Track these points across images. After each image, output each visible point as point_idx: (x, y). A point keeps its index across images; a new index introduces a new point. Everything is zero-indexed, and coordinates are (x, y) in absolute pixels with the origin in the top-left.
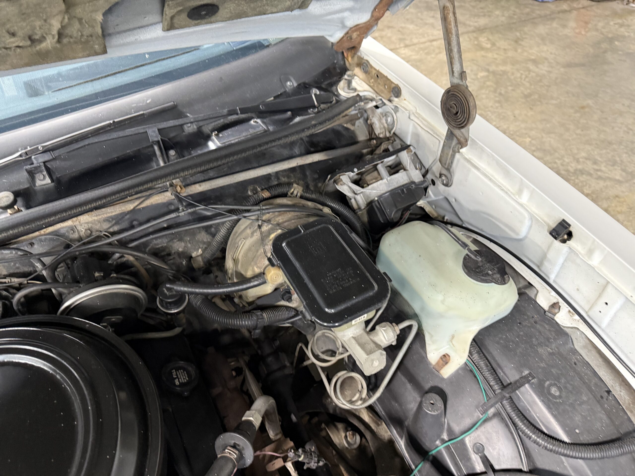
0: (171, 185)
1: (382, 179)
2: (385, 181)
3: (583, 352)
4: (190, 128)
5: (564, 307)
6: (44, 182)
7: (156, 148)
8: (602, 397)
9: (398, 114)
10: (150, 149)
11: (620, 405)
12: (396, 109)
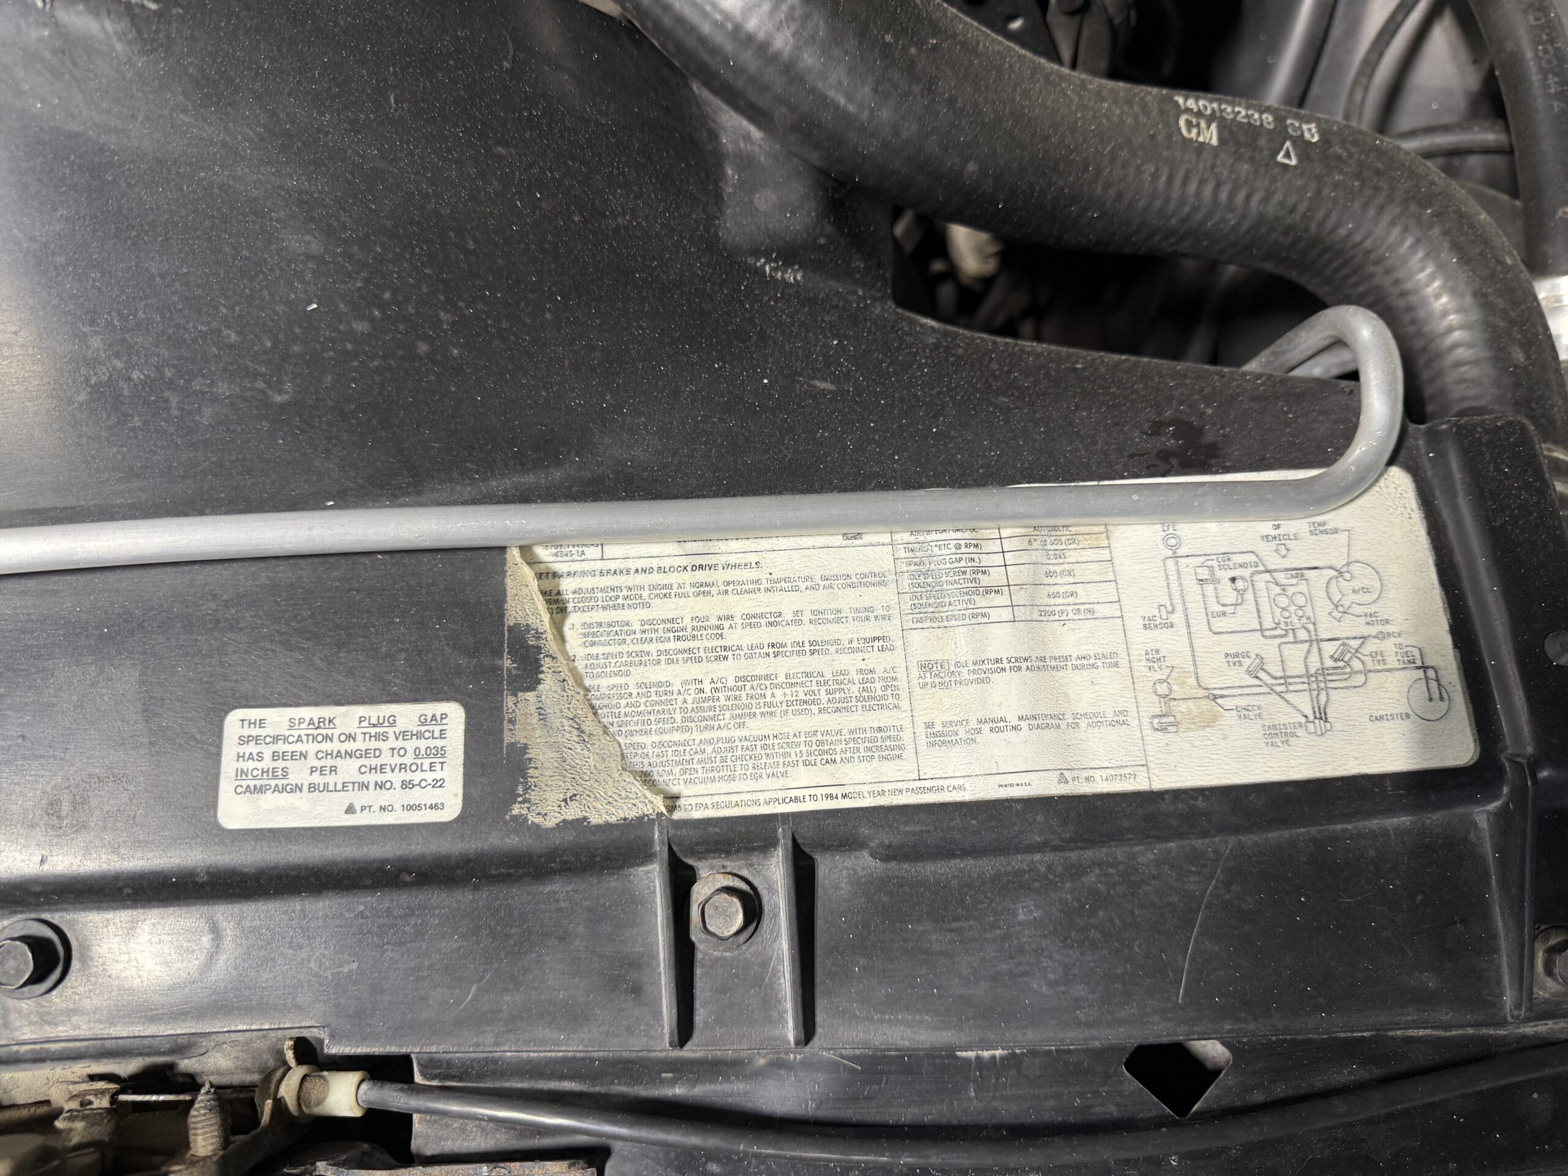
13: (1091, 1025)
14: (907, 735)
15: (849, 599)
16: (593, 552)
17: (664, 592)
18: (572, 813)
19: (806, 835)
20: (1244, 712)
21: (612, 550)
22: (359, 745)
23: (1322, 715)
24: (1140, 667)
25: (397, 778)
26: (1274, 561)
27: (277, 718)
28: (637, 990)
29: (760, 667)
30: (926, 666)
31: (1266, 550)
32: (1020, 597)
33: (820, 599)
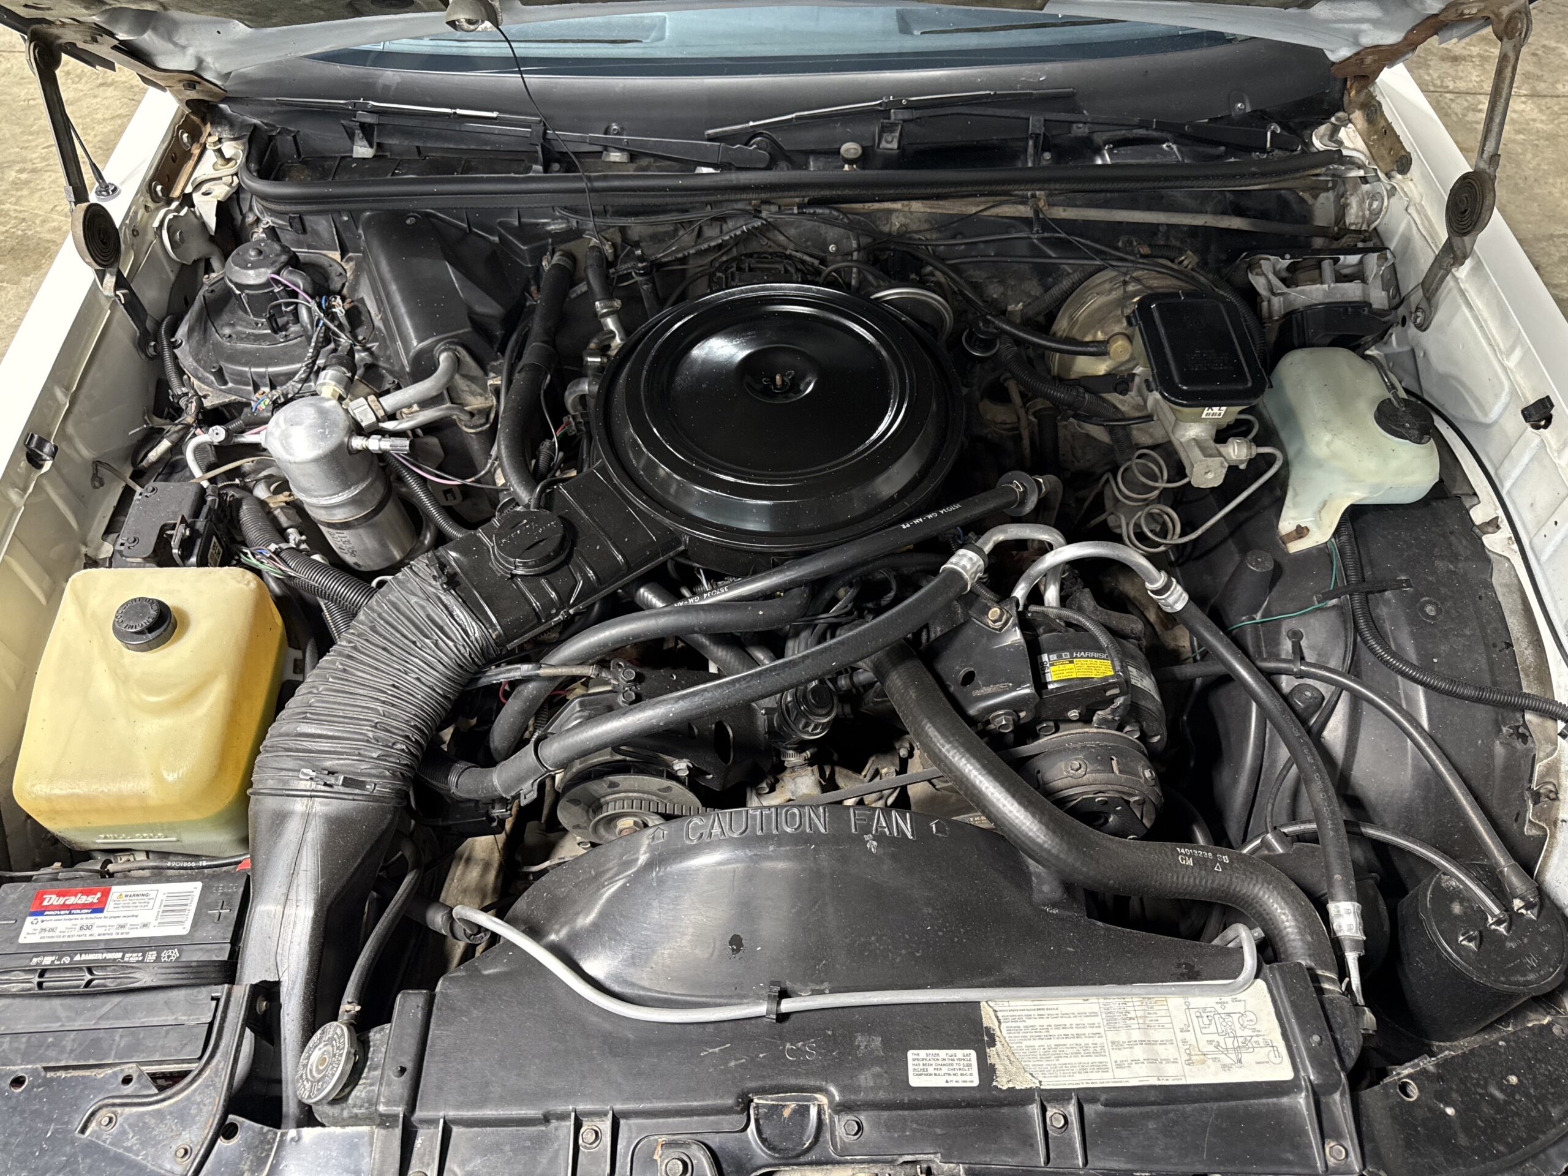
0: (1033, 196)
1: (1322, 283)
2: (1326, 286)
3: (1499, 591)
4: (1080, 130)
5: (1506, 531)
6: (889, 146)
7: (1031, 143)
8: (1495, 646)
9: (1392, 200)
10: (1022, 144)
11: (1516, 664)
12: (1392, 192)
13: (1176, 1164)
14: (1109, 1065)
15: (1087, 1021)
16: (1006, 1004)
17: (1029, 1017)
18: (1011, 1085)
19: (1081, 1095)
20: (1214, 1060)
21: (1012, 1003)
22: (947, 1062)
23: (1240, 1061)
24: (1180, 1044)
25: (959, 1072)
26: (1220, 1011)
27: (923, 1053)
28: (1032, 1145)
29: (1061, 1042)
30: (1113, 1043)
31: (1218, 1007)
32: (1141, 1021)
33: (1077, 1021)
